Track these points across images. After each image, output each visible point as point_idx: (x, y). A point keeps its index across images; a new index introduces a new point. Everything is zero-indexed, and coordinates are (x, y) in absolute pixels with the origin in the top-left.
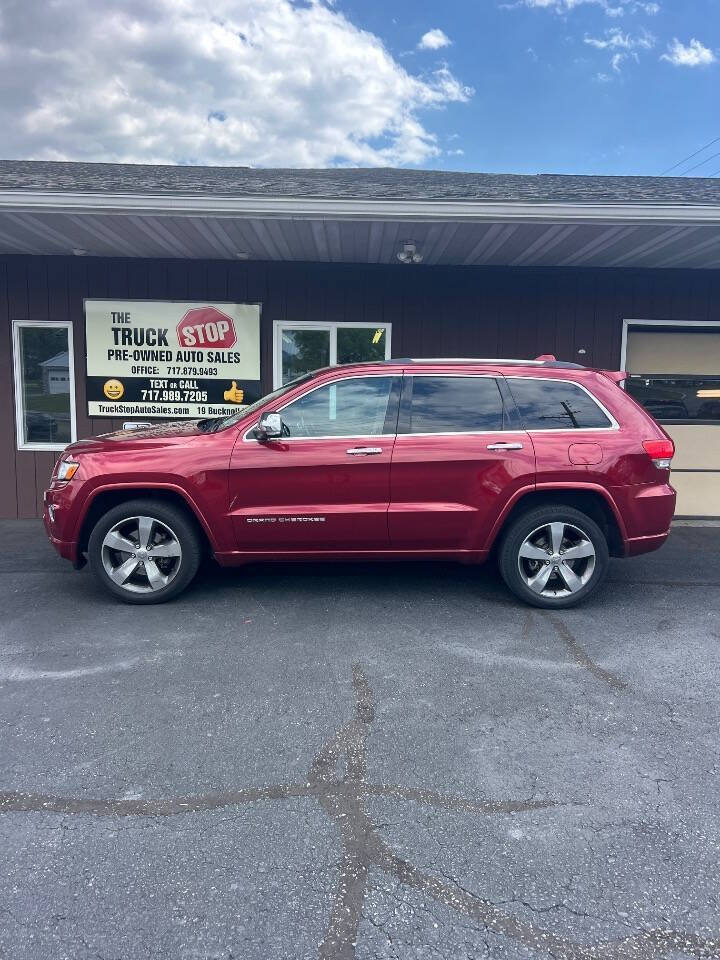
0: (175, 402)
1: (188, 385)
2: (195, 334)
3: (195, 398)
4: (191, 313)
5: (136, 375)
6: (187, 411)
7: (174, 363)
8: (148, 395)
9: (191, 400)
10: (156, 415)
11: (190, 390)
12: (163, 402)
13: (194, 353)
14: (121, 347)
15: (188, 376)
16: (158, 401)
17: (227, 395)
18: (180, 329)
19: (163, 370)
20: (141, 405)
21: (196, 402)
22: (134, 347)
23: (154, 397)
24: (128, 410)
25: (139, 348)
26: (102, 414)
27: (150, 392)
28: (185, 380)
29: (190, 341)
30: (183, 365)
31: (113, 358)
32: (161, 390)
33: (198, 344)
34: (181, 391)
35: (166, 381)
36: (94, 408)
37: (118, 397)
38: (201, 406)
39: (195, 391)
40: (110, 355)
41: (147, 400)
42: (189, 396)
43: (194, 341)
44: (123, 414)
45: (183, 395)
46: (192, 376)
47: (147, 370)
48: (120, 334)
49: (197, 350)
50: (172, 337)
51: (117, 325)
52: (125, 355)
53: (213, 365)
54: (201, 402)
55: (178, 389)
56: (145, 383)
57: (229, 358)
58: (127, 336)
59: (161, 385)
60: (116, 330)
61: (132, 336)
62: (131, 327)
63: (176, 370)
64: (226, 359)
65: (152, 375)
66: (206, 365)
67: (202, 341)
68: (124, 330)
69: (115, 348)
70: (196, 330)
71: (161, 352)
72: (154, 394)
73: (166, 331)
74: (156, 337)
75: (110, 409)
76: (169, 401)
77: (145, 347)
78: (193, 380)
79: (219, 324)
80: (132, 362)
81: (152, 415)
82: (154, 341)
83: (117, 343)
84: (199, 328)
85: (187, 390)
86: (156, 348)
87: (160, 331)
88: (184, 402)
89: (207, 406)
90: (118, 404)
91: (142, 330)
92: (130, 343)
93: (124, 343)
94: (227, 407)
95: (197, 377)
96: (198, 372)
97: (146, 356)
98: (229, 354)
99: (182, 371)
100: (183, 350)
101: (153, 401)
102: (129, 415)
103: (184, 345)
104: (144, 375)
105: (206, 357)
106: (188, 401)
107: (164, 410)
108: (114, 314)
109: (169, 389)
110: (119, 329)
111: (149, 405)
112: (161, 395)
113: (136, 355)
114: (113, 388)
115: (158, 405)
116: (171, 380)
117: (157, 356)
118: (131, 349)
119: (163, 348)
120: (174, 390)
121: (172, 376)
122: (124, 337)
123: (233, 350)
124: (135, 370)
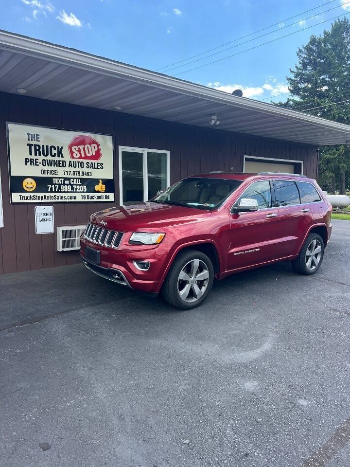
0: (68, 192)
1: (75, 182)
2: (79, 151)
3: (79, 189)
4: (77, 138)
5: (44, 176)
6: (75, 198)
7: (67, 168)
8: (52, 188)
9: (77, 191)
10: (57, 201)
11: (77, 185)
12: (61, 192)
13: (78, 162)
14: (33, 157)
15: (75, 177)
16: (58, 192)
17: (97, 188)
18: (70, 147)
19: (60, 172)
20: (47, 195)
21: (80, 192)
22: (42, 157)
23: (55, 190)
24: (39, 198)
25: (46, 158)
26: (22, 201)
27: (53, 186)
28: (74, 179)
29: (76, 155)
30: (72, 169)
31: (29, 164)
32: (60, 185)
33: (81, 157)
34: (72, 185)
35: (62, 179)
36: (16, 198)
37: (33, 189)
38: (83, 194)
39: (80, 185)
40: (26, 162)
41: (51, 191)
42: (76, 189)
43: (79, 156)
44: (36, 201)
45: (72, 188)
46: (78, 176)
47: (51, 172)
48: (33, 148)
49: (80, 160)
50: (66, 152)
51: (31, 142)
52: (36, 162)
53: (89, 170)
54: (83, 192)
55: (70, 184)
56: (50, 180)
57: (98, 166)
58: (37, 149)
59: (60, 182)
60: (30, 145)
61: (41, 150)
62: (41, 144)
63: (69, 173)
64: (96, 167)
65: (54, 176)
66: (85, 170)
67: (83, 155)
68: (35, 146)
69: (30, 157)
70: (79, 149)
71: (59, 161)
72: (55, 188)
73: (62, 148)
74: (56, 151)
75: (26, 198)
76: (64, 192)
77: (49, 158)
78: (78, 179)
79: (92, 145)
80: (41, 167)
81: (54, 201)
82: (55, 154)
83: (31, 154)
84: (81, 147)
85: (75, 185)
86: (56, 158)
87: (58, 147)
88: (73, 192)
89: (86, 194)
90: (32, 194)
91: (47, 147)
92: (40, 155)
93: (36, 155)
94: (97, 194)
95: (80, 177)
96: (81, 174)
97: (50, 163)
98: (98, 164)
99: (72, 173)
100: (72, 160)
101: (55, 192)
102: (40, 201)
103: (73, 157)
104: (49, 175)
105: (85, 165)
106: (76, 192)
107: (62, 198)
108: (28, 134)
109: (64, 184)
110: (32, 145)
111: (52, 194)
112: (59, 188)
113: (44, 163)
114: (29, 184)
115: (58, 194)
116: (66, 179)
117: (57, 164)
118: (40, 158)
119: (60, 158)
120: (67, 185)
121: (66, 176)
122: (36, 150)
123: (100, 161)
124: (43, 172)
